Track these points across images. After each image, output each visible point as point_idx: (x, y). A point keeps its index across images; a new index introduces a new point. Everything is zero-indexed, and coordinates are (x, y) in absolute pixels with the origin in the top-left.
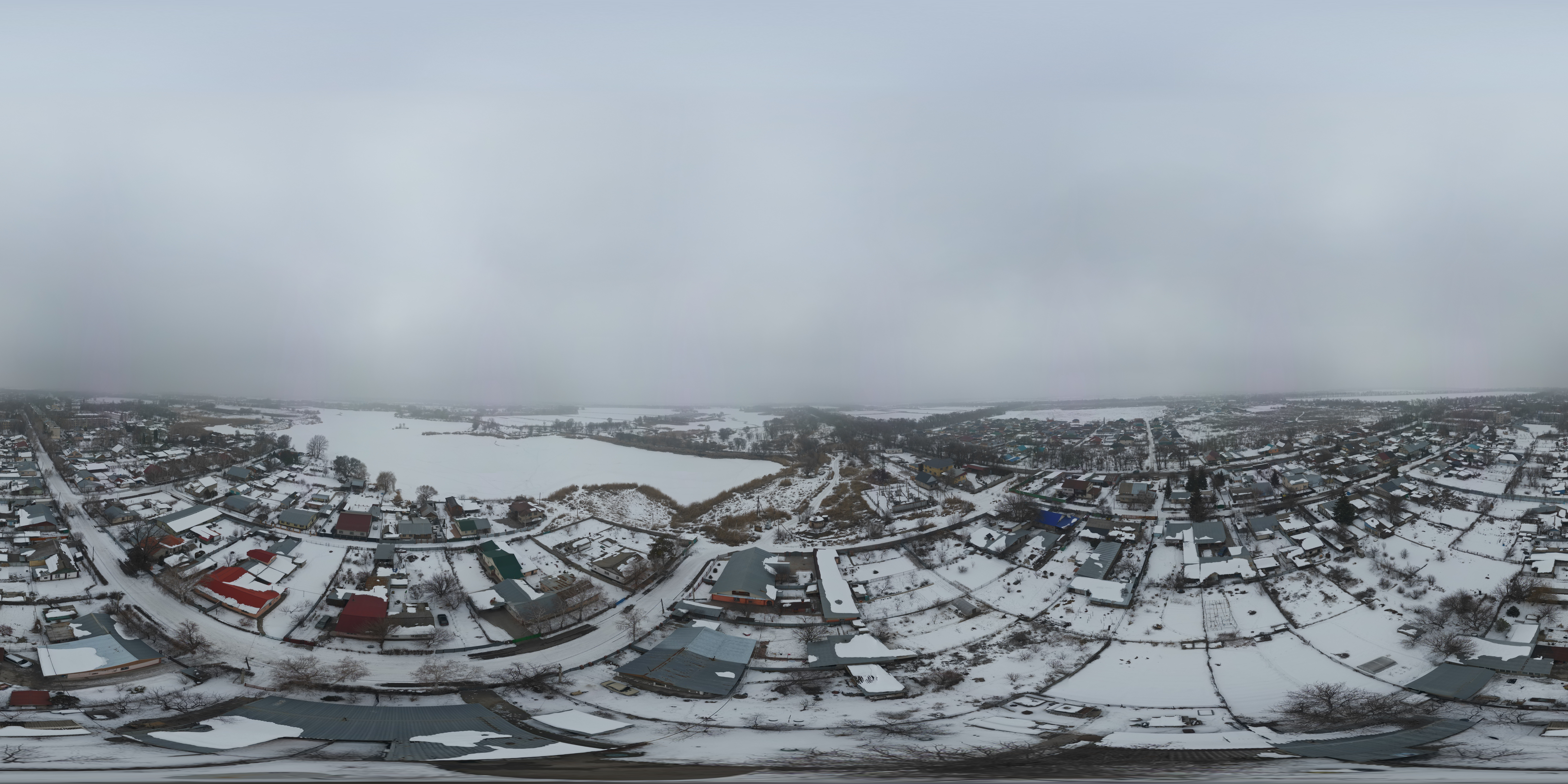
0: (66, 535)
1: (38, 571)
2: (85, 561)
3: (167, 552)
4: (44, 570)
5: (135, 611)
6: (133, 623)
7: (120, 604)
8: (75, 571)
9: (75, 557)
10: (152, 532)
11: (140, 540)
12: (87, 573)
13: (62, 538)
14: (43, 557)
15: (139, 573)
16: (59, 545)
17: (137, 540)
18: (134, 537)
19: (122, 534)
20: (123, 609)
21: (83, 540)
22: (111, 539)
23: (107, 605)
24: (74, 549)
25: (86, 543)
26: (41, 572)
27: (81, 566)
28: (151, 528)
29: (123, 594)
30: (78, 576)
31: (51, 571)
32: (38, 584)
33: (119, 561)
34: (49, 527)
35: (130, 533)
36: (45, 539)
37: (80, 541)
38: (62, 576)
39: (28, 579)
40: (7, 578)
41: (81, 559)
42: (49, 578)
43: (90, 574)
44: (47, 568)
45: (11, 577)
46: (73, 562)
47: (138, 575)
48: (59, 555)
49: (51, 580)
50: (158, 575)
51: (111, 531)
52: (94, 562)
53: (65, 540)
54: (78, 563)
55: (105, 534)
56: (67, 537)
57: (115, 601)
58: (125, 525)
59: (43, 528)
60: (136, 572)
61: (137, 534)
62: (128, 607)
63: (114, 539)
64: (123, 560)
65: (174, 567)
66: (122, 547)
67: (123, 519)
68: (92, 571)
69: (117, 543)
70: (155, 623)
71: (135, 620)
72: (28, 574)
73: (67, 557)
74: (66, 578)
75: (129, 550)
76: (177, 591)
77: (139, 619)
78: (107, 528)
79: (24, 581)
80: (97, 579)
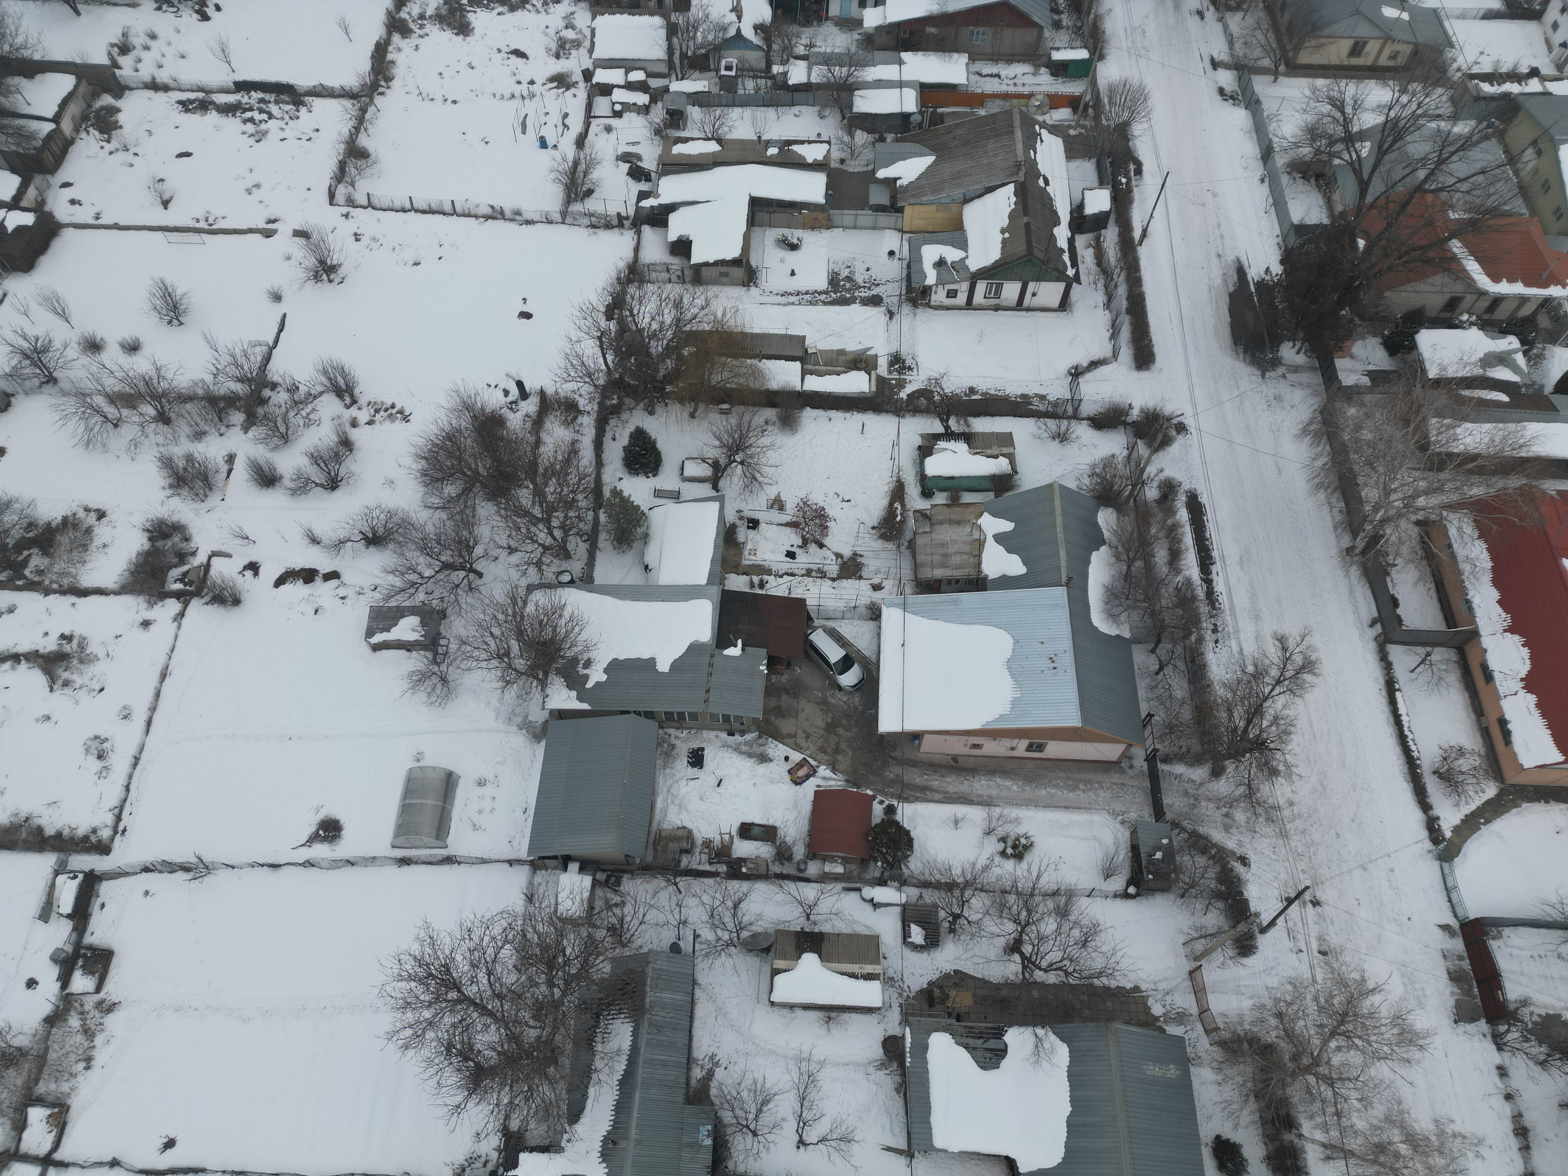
0: (1074, 88)
1: (931, 253)
2: (1110, 235)
3: (1453, 304)
4: (952, 254)
5: (1183, 515)
6: (1149, 566)
7: (1151, 470)
8: (1059, 275)
9: (1077, 210)
11: (1376, 188)
12: (1100, 297)
13: (1055, 101)
14: (958, 193)
15: (1289, 352)
16: (1031, 140)
17: (1364, 186)
18: (1356, 167)
19: (1313, 133)
20: (1152, 493)
21: (1137, 129)
22: (1251, 149)
23: (1109, 462)
24: (1087, 168)
25: (1142, 148)
26: (940, 263)
27: (1087, 256)
28: (1467, 144)
29: (1181, 428)
30: (1064, 305)
31: (974, 264)
32: (923, 314)
33: (1241, 271)
34: (1010, 36)
35: (1350, 139)
36: (980, 99)
37: (1123, 131)
38: (1011, 290)
39: (891, 292)
40: (822, 283)
41: (1099, 221)
42: (962, 299)
43: (1108, 305)
44: (962, 244)
45: (834, 281)
46: (1062, 234)
47: (1276, 363)
48: (1022, 192)
49: (969, 304)
50: (1351, 394)
51: (1269, 106)
52: (1143, 252)
53: (1062, 114)
54: (1081, 241)
55: (1240, 116)
56: (1073, 102)
57: (1142, 449)
58: (1350, 89)
59: (982, 36)
60: (1276, 342)
61: (1381, 152)
62: (1169, 489)
63: (1267, 153)
64: (1255, 273)
66: (1279, 204)
67: (1357, 49)
68: (1122, 291)
69: (1270, 178)
70: (1210, 594)
71: (1161, 555)
72: (892, 270)
73: (1047, 202)
74: (1019, 306)
75: (1301, 229)
76: (1370, 494)
77: (1175, 555)
78: (1261, 85)
79: (875, 301)
80: (1125, 333)
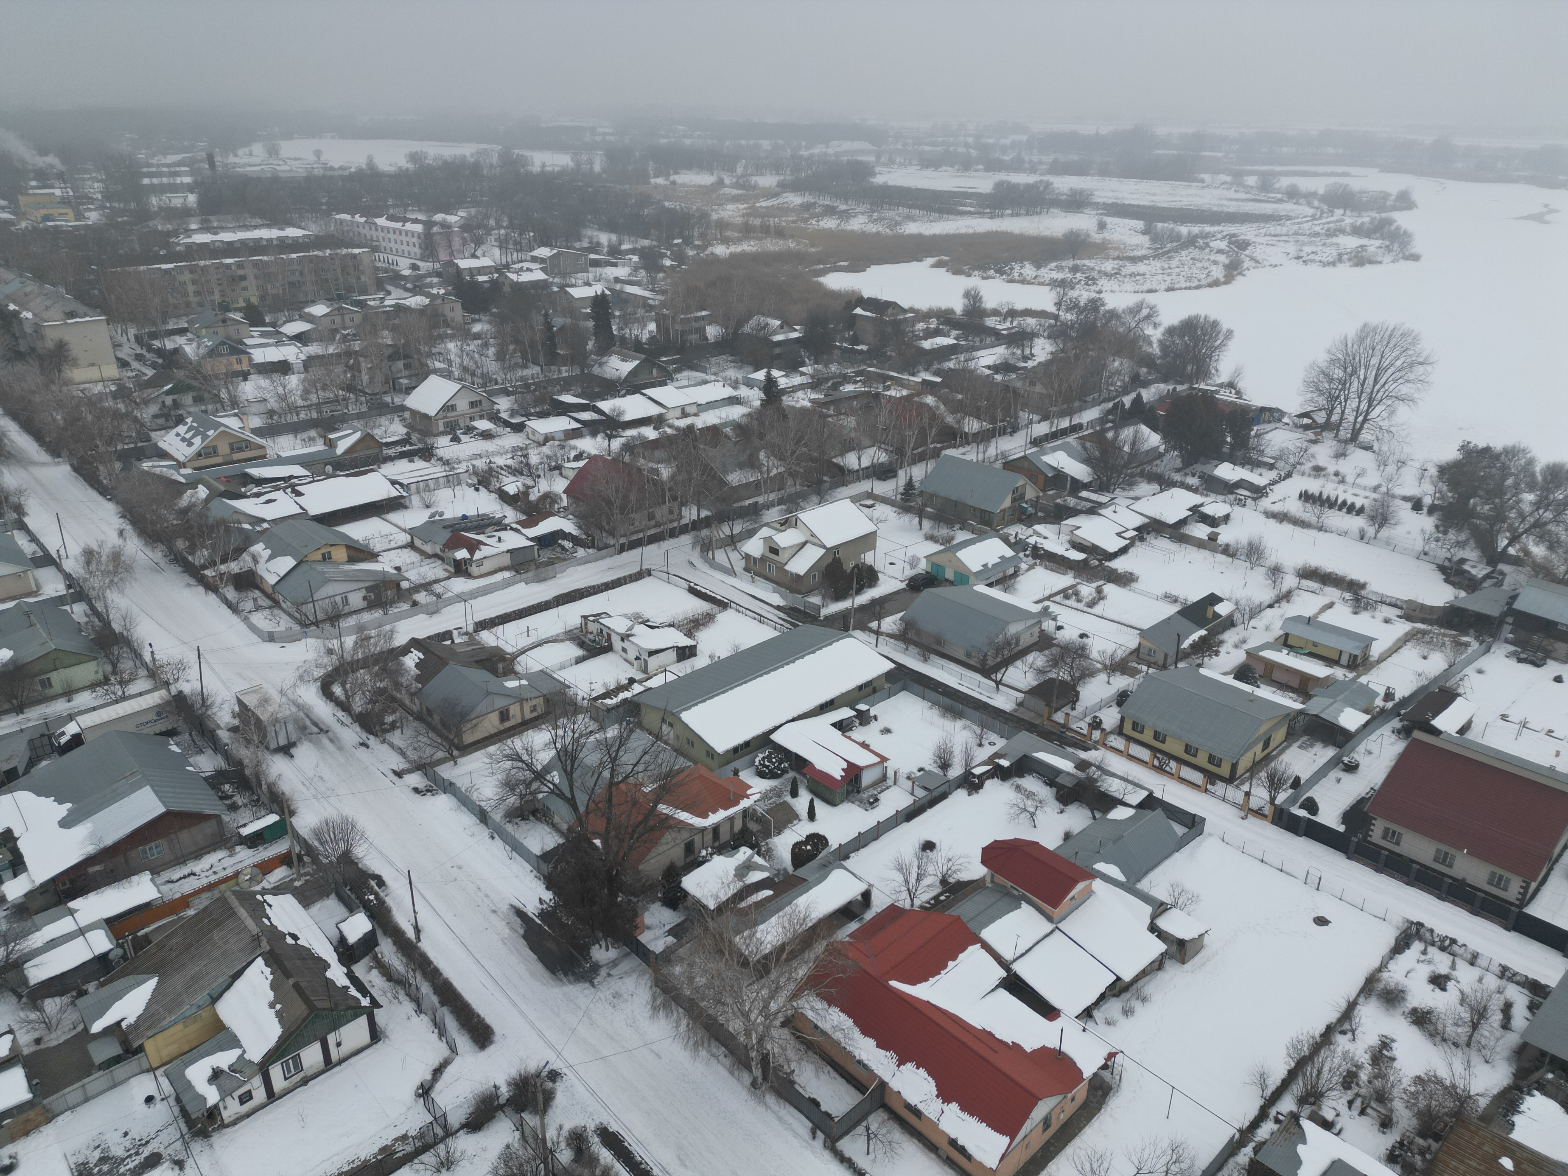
0: (280, 847)
1: (199, 1072)
2: (386, 949)
3: (689, 848)
4: (225, 1059)
5: (605, 1156)
7: (551, 1134)
8: (356, 1011)
9: (341, 945)
10: (628, 758)
11: (582, 800)
12: (408, 1007)
13: (266, 868)
14: (202, 997)
15: (601, 954)
16: (258, 910)
17: (572, 802)
18: (557, 792)
19: (509, 785)
20: (565, 1156)
21: (359, 851)
22: (468, 820)
23: (507, 1156)
24: (331, 906)
25: (372, 862)
26: (216, 1076)
27: (374, 979)
28: (622, 741)
29: (554, 1075)
30: (376, 1035)
31: (256, 1054)
32: (219, 1140)
33: (520, 913)
34: (187, 837)
35: (540, 776)
36: (184, 901)
37: (347, 859)
38: (311, 1056)
39: (168, 1140)
41: (368, 943)
42: (260, 1095)
43: (420, 1009)
44: (234, 1042)
46: (337, 974)
47: (596, 968)
48: (273, 960)
49: (272, 1096)
50: (667, 956)
51: (462, 783)
52: (426, 946)
53: (279, 874)
54: (359, 969)
55: (443, 802)
56: (285, 860)
57: (531, 1120)
58: (517, 744)
59: (157, 849)
60: (584, 951)
61: (568, 774)
62: (577, 1140)
63: (483, 816)
64: (532, 908)
65: (721, 908)
66: (517, 848)
67: (504, 716)
68: (426, 989)
69: (497, 832)
72: (159, 1116)
73: (305, 955)
74: (329, 1064)
75: (546, 857)
76: (735, 1026)
78: (446, 771)
80: (451, 1024)
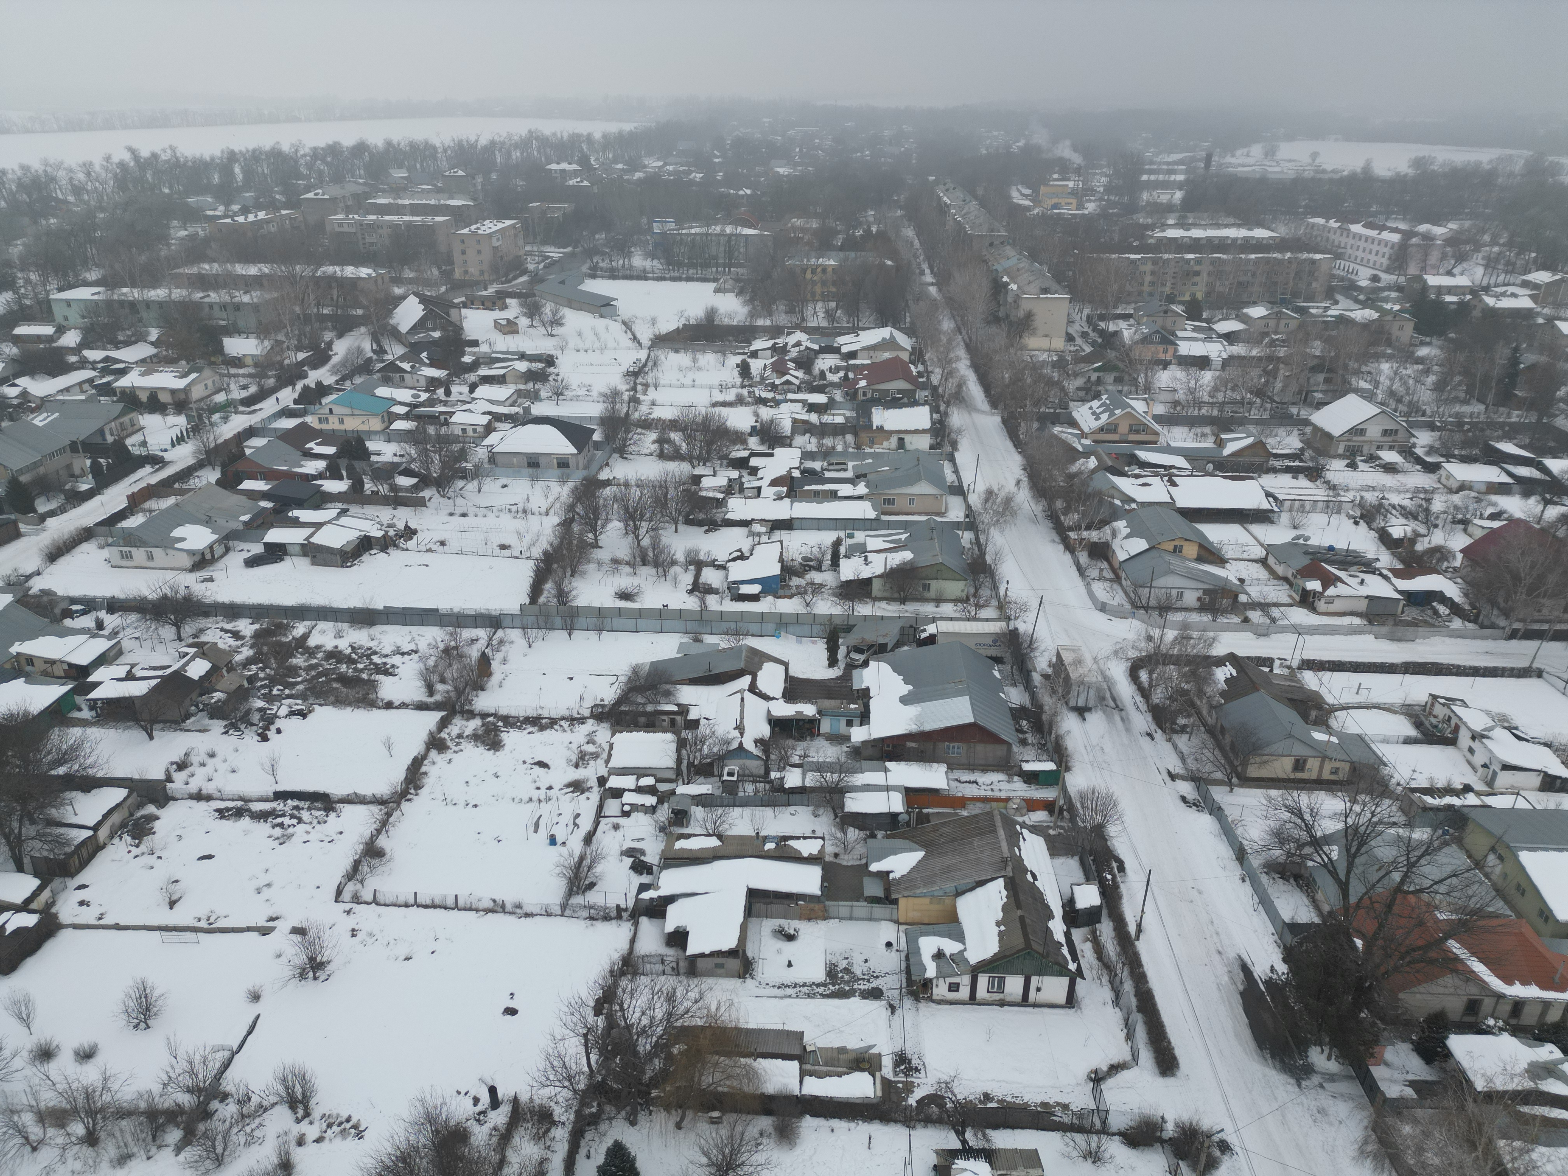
0: (1048, 794)
1: (928, 945)
2: (1106, 929)
3: (1473, 1007)
4: (950, 947)
8: (1061, 970)
9: (1069, 904)
10: (1431, 872)
11: (1356, 890)
12: (1107, 994)
13: (1032, 805)
14: (950, 886)
15: (1318, 1057)
16: (1014, 839)
17: (1344, 888)
18: (1330, 868)
19: (1279, 836)
21: (1112, 830)
22: (1225, 851)
24: (1071, 866)
25: (1121, 846)
26: (939, 956)
27: (1086, 950)
28: (1429, 850)
29: (1225, 1147)
30: (1072, 1001)
31: (974, 956)
32: (926, 1008)
33: (1245, 969)
34: (982, 750)
35: (1317, 843)
36: (962, 802)
37: (1099, 831)
38: (1014, 985)
39: (891, 984)
40: (820, 975)
41: (1092, 916)
42: (964, 993)
43: (1117, 1001)
44: (960, 937)
45: (832, 972)
46: (1057, 927)
47: (1308, 1070)
48: (1012, 886)
49: (973, 999)
50: (1398, 1107)
51: (1232, 813)
52: (1141, 946)
53: (1040, 816)
54: (1078, 934)
55: (1205, 821)
56: (1049, 806)
58: (1304, 799)
59: (958, 750)
60: (1303, 1047)
61: (1351, 857)
63: (1241, 855)
64: (1260, 971)
66: (1266, 903)
67: (1299, 765)
68: (1128, 987)
69: (1249, 876)
72: (891, 962)
73: (1038, 897)
74: (1024, 1001)
75: (1294, 928)
78: (1219, 794)
79: (875, 994)
80: (1141, 1033)
